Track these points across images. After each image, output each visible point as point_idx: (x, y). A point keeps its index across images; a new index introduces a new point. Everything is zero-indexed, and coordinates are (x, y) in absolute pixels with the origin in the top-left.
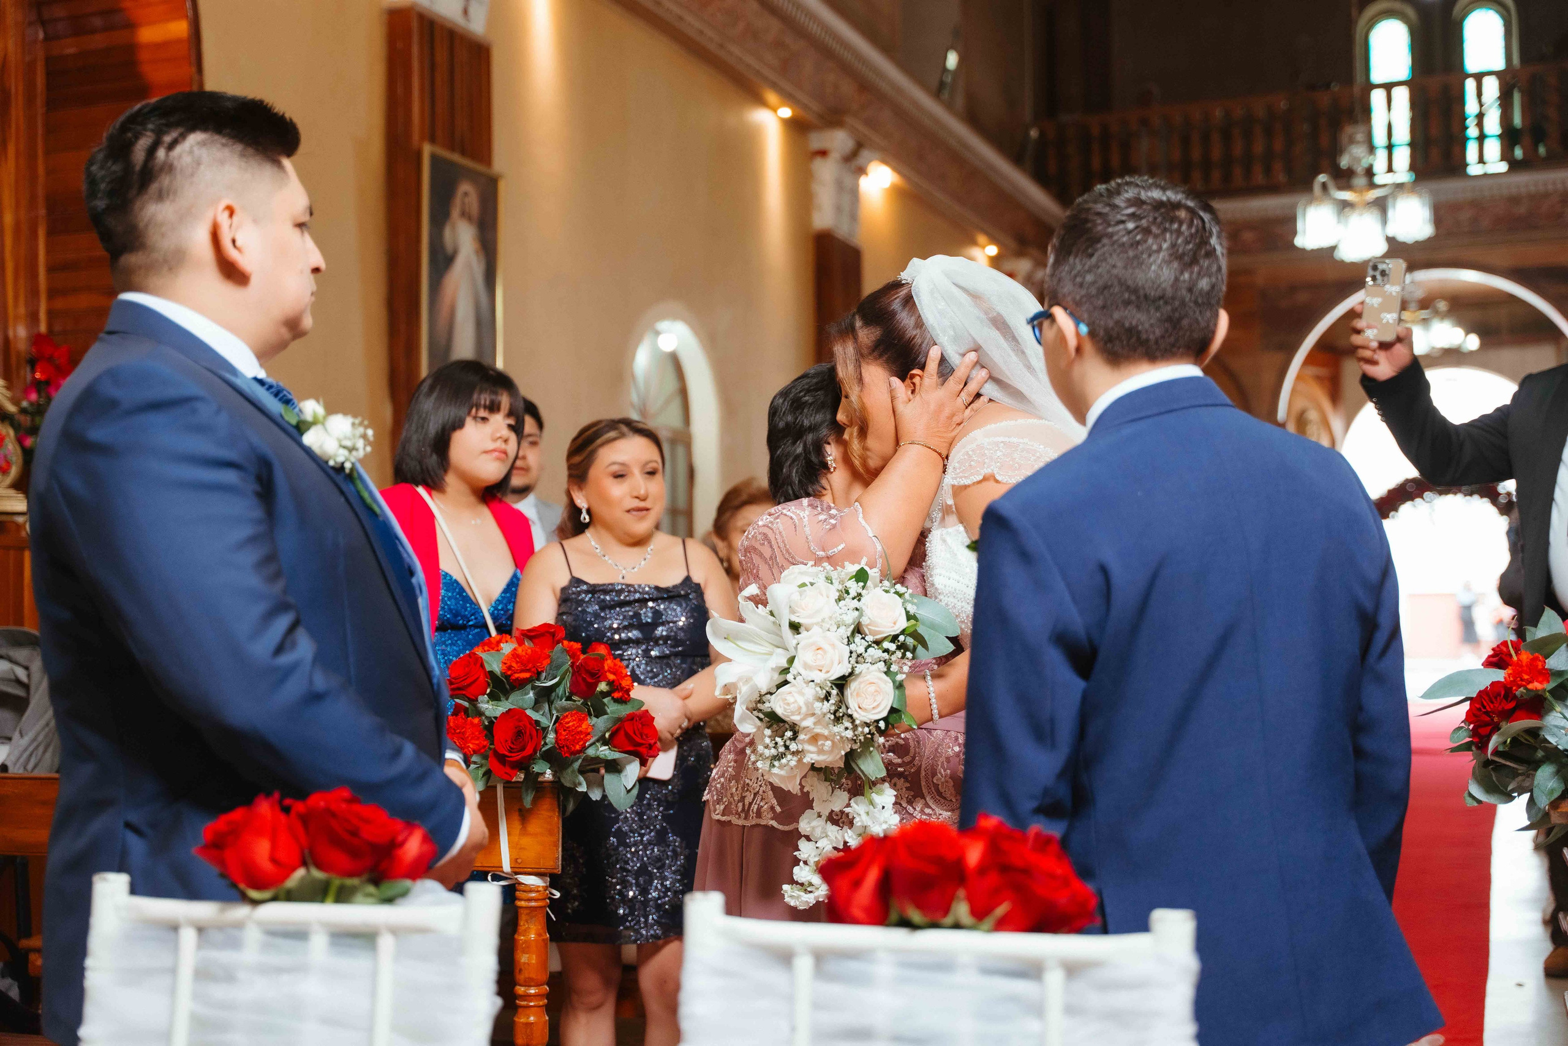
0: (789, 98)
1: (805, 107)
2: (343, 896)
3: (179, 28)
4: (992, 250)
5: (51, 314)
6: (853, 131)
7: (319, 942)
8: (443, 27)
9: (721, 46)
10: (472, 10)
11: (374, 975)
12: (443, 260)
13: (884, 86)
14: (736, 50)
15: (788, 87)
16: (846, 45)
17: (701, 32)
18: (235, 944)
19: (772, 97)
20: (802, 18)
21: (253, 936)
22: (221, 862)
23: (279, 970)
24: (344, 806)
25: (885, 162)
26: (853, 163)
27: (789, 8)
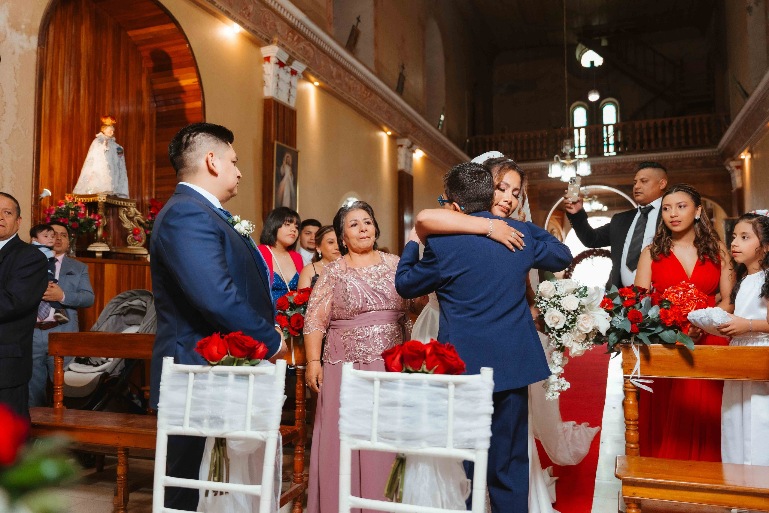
0: (390, 129)
1: (396, 131)
2: (239, 364)
3: (199, 104)
5: (156, 193)
6: (411, 139)
7: (231, 377)
8: (281, 105)
9: (369, 112)
10: (290, 99)
11: (248, 387)
12: (280, 177)
13: (420, 125)
14: (374, 113)
15: (391, 125)
16: (409, 112)
17: (363, 108)
18: (206, 378)
19: (385, 128)
20: (395, 104)
21: (211, 375)
22: (202, 353)
23: (219, 386)
24: (240, 336)
25: (420, 149)
26: (411, 150)
27: (391, 101)
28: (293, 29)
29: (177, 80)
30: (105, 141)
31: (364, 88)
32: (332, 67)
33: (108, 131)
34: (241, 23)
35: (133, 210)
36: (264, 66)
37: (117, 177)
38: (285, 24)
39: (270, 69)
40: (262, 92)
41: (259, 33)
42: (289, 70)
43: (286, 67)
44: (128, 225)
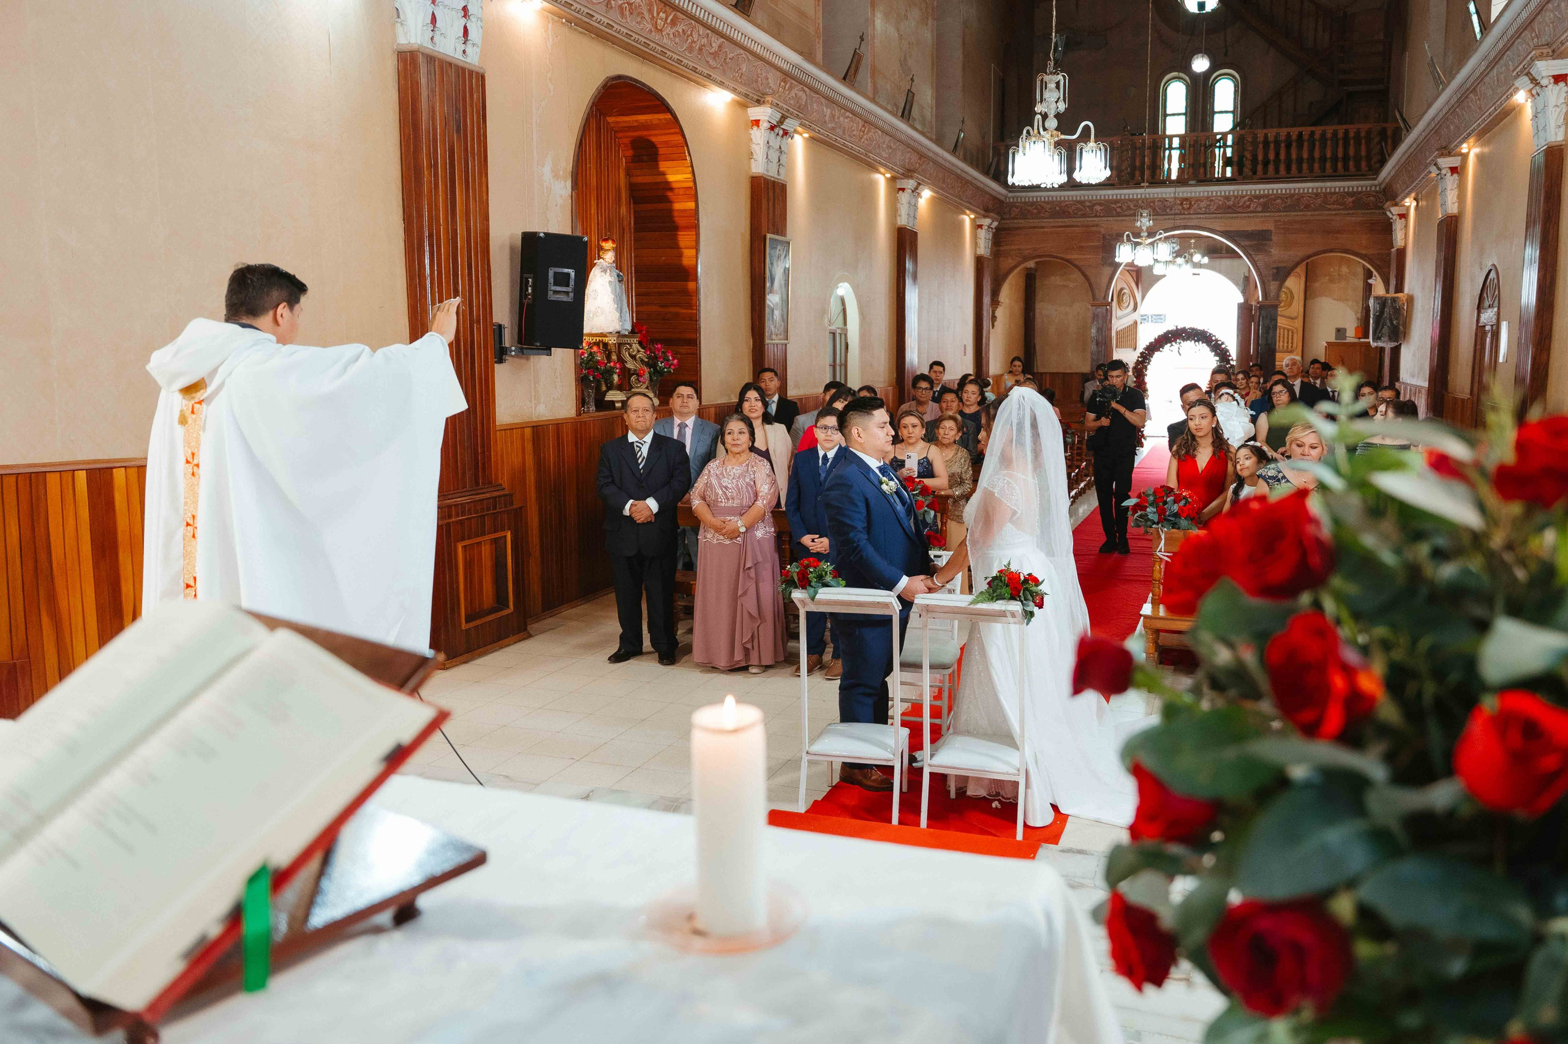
0: (890, 169)
1: (897, 172)
3: (691, 205)
4: (972, 216)
6: (917, 178)
8: (771, 181)
9: (865, 154)
10: (780, 171)
13: (931, 154)
14: (871, 154)
15: (892, 166)
19: (882, 170)
20: (898, 134)
25: (928, 188)
26: (916, 192)
27: (894, 131)
28: (786, 75)
29: (664, 174)
30: (608, 271)
31: (861, 123)
32: (825, 109)
33: (609, 257)
34: (734, 90)
35: (636, 346)
36: (752, 132)
37: (619, 309)
38: (778, 73)
39: (759, 136)
40: (750, 168)
41: (751, 95)
42: (781, 132)
43: (776, 130)
44: (631, 365)
